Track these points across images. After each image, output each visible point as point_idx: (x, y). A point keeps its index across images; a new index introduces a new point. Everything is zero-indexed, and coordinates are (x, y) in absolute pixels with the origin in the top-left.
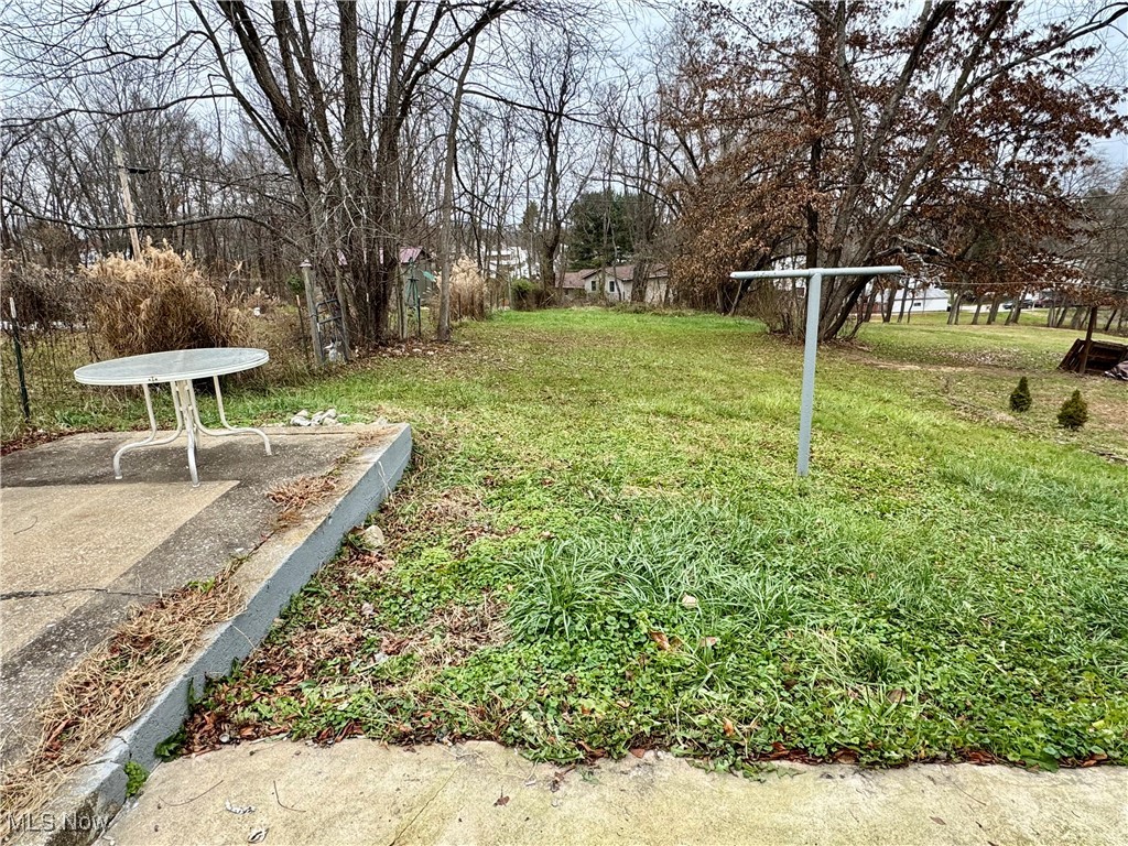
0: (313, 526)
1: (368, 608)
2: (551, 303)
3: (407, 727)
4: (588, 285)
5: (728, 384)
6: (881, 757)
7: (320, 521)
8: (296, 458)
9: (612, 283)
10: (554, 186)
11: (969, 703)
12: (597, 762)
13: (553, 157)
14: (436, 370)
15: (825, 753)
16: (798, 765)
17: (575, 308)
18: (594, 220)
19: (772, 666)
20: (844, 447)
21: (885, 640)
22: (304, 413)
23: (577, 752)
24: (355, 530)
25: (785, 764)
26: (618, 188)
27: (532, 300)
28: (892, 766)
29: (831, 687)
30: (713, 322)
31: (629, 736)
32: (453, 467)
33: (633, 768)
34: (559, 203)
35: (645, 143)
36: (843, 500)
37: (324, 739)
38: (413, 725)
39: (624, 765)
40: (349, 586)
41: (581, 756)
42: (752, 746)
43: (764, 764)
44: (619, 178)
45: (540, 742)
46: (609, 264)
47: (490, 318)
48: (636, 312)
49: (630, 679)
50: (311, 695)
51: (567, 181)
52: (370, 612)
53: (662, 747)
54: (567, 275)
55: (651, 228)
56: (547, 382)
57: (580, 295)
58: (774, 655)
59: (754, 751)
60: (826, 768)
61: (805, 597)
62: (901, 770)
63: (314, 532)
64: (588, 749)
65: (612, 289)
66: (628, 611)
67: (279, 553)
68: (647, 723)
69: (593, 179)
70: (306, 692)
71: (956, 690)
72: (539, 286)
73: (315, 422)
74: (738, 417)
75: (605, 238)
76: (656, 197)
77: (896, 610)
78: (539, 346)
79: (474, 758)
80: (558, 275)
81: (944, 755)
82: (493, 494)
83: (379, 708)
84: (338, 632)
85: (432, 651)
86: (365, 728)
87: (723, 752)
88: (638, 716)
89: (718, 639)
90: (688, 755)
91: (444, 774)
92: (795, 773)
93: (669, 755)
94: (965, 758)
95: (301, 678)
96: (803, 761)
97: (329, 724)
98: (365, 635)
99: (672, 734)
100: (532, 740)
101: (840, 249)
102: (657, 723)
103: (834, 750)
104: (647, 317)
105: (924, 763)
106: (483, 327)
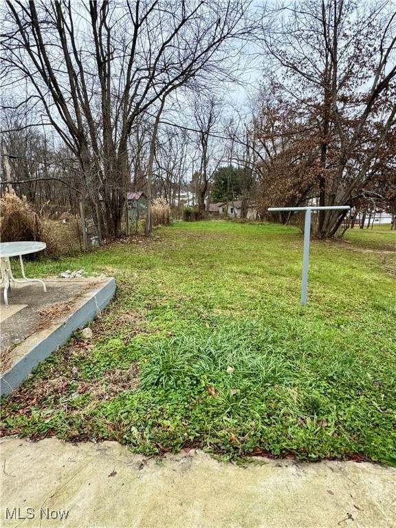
0: (55, 328)
1: (75, 369)
2: (202, 218)
3: (76, 433)
4: (221, 210)
5: (278, 258)
6: (307, 457)
7: (59, 326)
8: (57, 294)
9: (232, 209)
10: (205, 165)
11: (360, 428)
12: (165, 455)
13: (205, 152)
14: (141, 250)
15: (279, 454)
16: (266, 459)
17: (213, 221)
18: (223, 180)
19: (264, 405)
20: (328, 291)
21: (323, 392)
22: (68, 271)
23: (156, 449)
24: (78, 330)
25: (259, 458)
26: (235, 166)
27: (193, 216)
28: (312, 462)
29: (290, 418)
30: (277, 228)
31: (182, 441)
32: (134, 299)
33: (182, 458)
34: (207, 172)
35: (247, 145)
36: (320, 318)
37: (35, 438)
38: (79, 432)
39: (178, 457)
40: (69, 358)
41: (157, 451)
42: (243, 449)
43: (249, 458)
44: (235, 161)
45: (138, 443)
46: (230, 200)
47: (172, 225)
48: (242, 223)
49: (191, 410)
50: (35, 414)
51: (211, 162)
52: (76, 371)
53: (199, 447)
54: (211, 205)
55: (250, 183)
56: (192, 257)
57: (216, 215)
58: (266, 399)
59: (244, 451)
60: (279, 461)
61: (289, 369)
62: (317, 464)
63: (55, 332)
64: (161, 447)
65: (232, 212)
66: (197, 375)
67: (35, 341)
68: (193, 435)
69: (223, 161)
70: (34, 412)
71: (355, 420)
72: (197, 210)
73: (72, 276)
74: (279, 275)
75: (228, 188)
76: (252, 170)
77: (332, 377)
78: (192, 239)
79: (105, 450)
80: (206, 205)
81: (340, 456)
82: (150, 312)
83: (65, 423)
84: (57, 382)
85: (100, 392)
86: (56, 433)
87: (228, 451)
88: (189, 431)
89: (238, 390)
90: (211, 452)
91: (89, 459)
92: (263, 463)
93: (202, 452)
94: (350, 458)
95: (33, 405)
96: (269, 457)
97: (39, 430)
98: (71, 383)
99: (205, 441)
100: (134, 441)
101: (335, 195)
102: (198, 435)
103: (284, 452)
104: (246, 225)
105: (330, 460)
106: (167, 229)
